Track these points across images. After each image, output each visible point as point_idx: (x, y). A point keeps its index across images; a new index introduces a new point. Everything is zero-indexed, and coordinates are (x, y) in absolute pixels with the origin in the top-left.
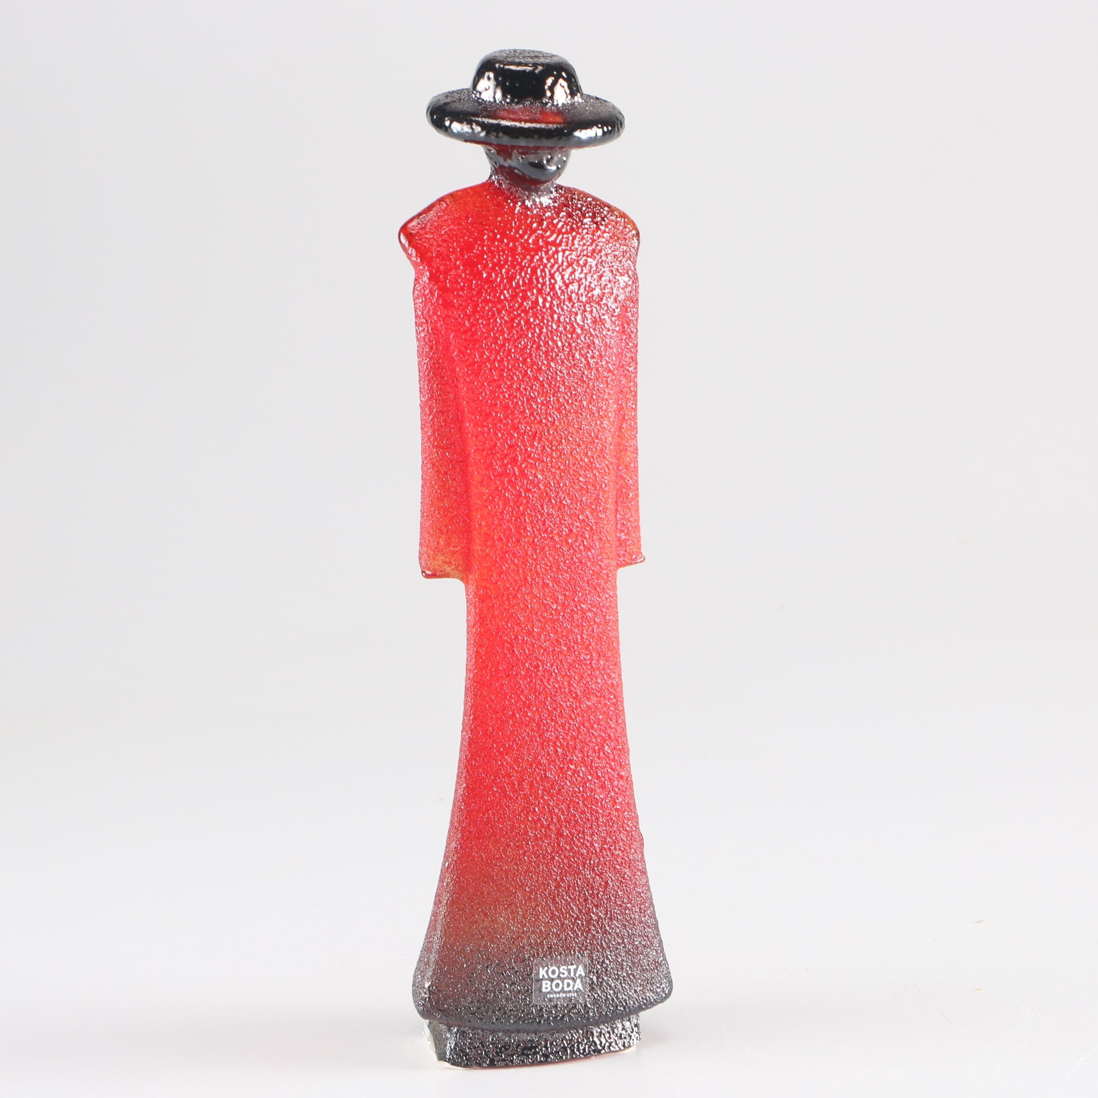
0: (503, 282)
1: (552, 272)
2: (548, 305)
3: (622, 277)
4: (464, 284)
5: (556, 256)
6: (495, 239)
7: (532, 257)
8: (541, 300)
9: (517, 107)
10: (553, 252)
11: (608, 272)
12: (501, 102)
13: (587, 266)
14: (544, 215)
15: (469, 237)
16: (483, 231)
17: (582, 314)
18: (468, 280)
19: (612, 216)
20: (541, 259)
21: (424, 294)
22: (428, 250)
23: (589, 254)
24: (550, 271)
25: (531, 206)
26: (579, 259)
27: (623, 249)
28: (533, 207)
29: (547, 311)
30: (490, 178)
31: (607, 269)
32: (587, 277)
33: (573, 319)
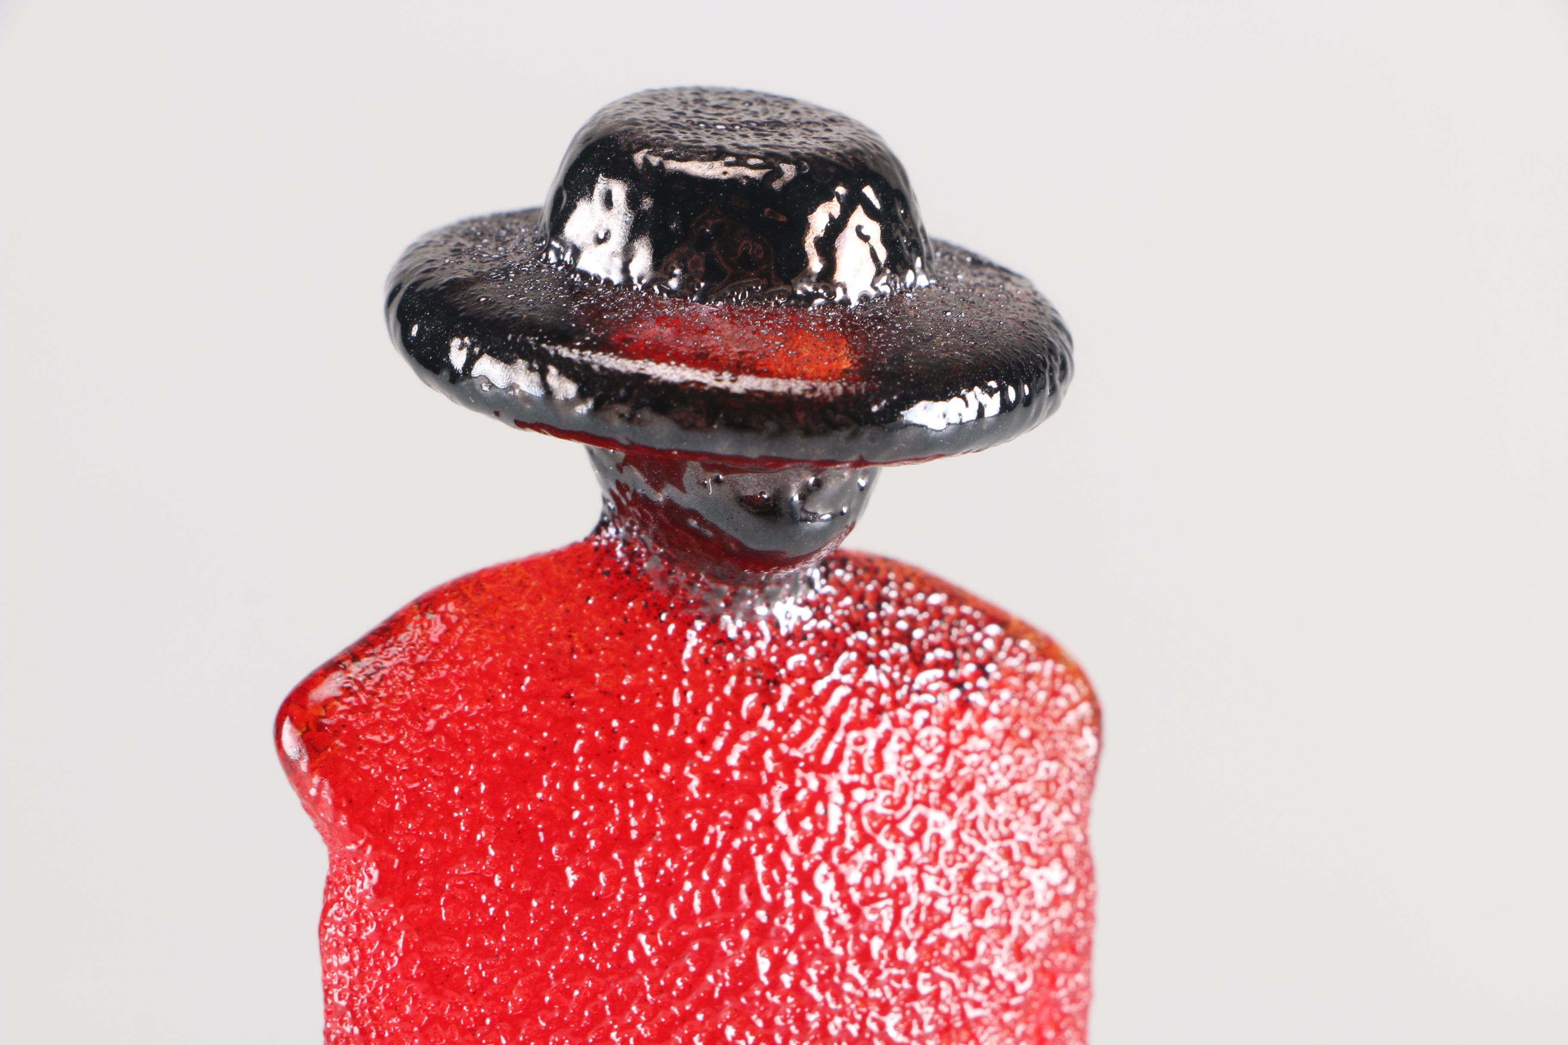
0: (636, 901)
1: (806, 865)
2: (787, 980)
3: (1043, 871)
4: (500, 912)
5: (820, 809)
6: (612, 751)
7: (740, 815)
8: (764, 964)
9: (706, 308)
10: (810, 793)
11: (995, 856)
12: (647, 287)
13: (926, 838)
14: (783, 664)
15: (524, 745)
16: (572, 721)
17: (903, 1010)
18: (514, 896)
19: (1010, 654)
20: (769, 818)
21: (356, 941)
22: (381, 788)
23: (933, 798)
24: (798, 862)
25: (740, 632)
26: (899, 814)
27: (1048, 770)
28: (747, 635)
29: (783, 999)
30: (597, 531)
31: (992, 848)
32: (925, 876)
33: (873, 1026)
